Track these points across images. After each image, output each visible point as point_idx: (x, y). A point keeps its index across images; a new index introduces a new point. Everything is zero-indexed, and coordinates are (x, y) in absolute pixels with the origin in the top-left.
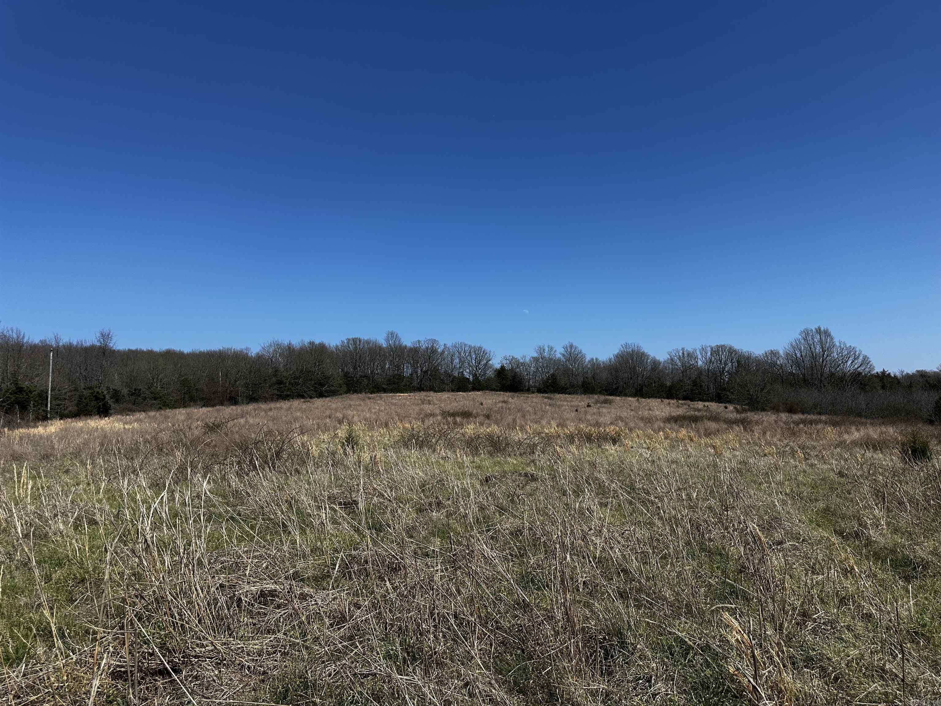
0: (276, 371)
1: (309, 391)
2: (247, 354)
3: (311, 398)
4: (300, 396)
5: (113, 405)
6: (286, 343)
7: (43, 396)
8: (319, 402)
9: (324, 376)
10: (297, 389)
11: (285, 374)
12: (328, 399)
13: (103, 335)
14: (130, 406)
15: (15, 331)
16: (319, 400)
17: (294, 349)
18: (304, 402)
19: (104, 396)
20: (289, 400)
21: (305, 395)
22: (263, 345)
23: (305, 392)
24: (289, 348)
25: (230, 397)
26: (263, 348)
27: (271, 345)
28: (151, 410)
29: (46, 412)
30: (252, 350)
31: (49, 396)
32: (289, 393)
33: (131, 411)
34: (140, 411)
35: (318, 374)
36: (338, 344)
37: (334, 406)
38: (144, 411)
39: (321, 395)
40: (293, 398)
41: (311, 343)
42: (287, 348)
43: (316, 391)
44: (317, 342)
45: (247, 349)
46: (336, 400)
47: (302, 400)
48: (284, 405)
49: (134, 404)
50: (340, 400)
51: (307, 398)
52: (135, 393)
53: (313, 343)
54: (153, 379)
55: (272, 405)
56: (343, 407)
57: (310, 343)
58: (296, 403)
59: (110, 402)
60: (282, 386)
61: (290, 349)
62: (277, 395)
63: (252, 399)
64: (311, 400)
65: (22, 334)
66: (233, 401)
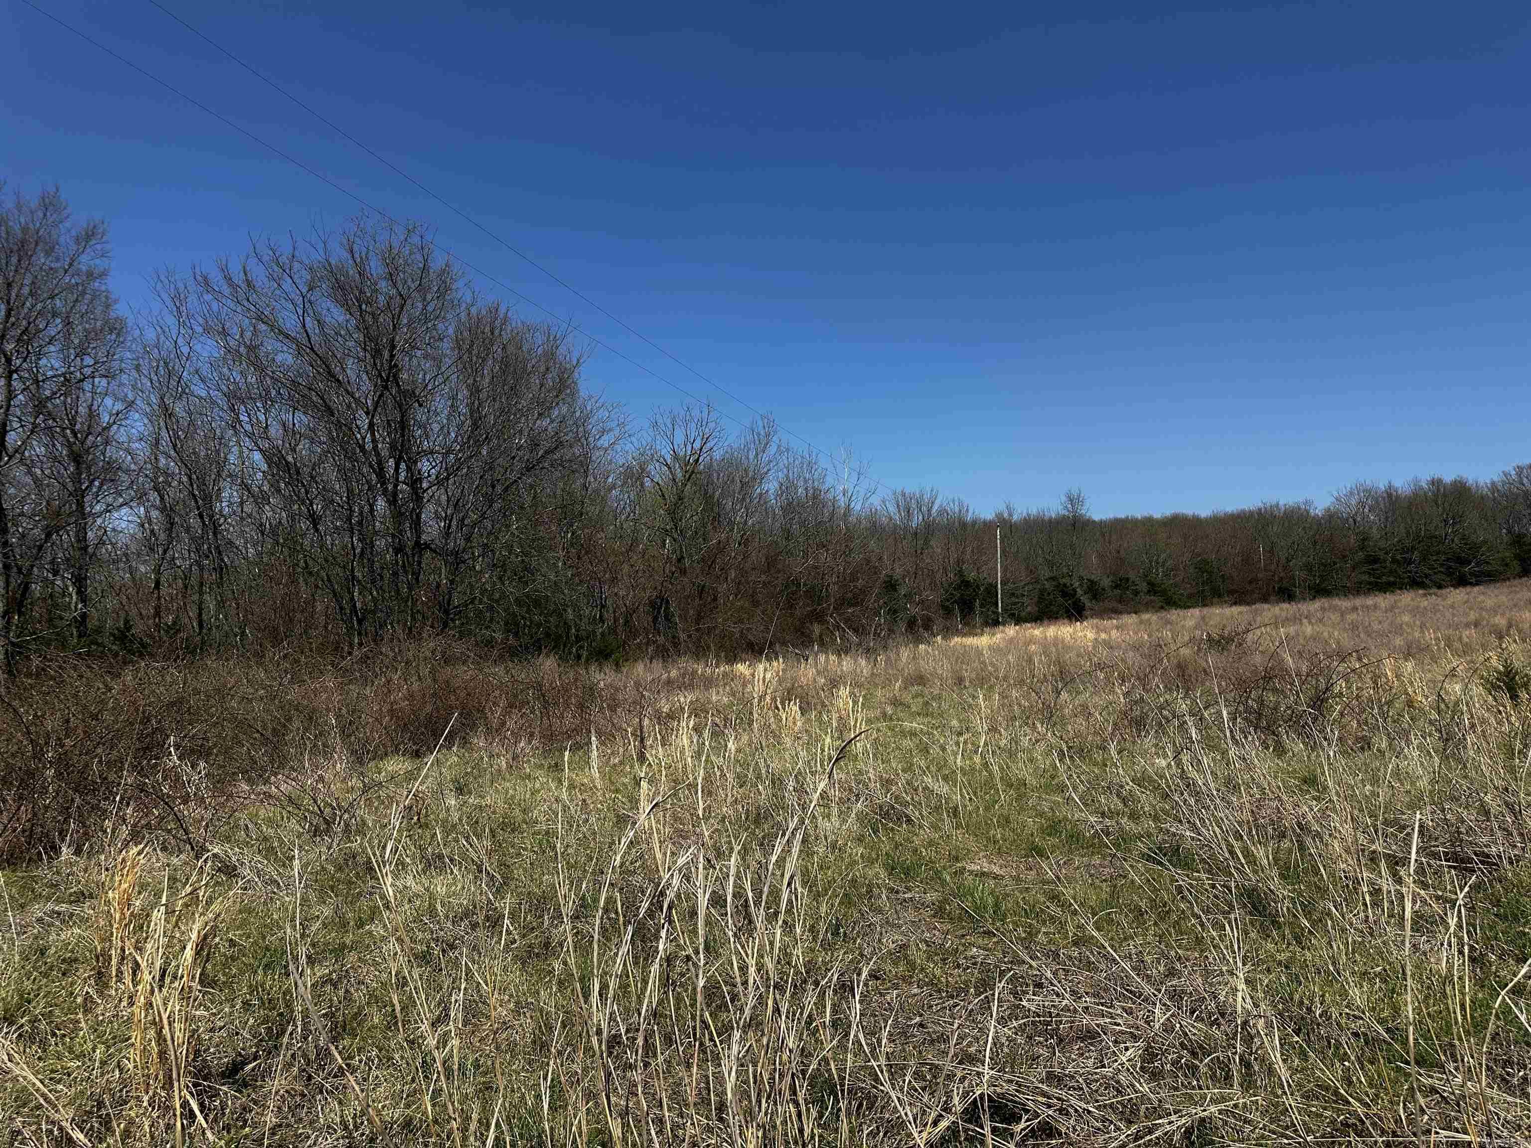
0: (1365, 539)
1: (1435, 573)
2: (1308, 512)
3: (1440, 587)
4: (1416, 583)
5: (1088, 604)
6: (1382, 486)
7: (991, 590)
8: (1457, 596)
9: (1466, 544)
10: (1410, 572)
11: (1382, 544)
12: (1476, 589)
13: (1071, 500)
14: (1115, 604)
15: (957, 503)
16: (1458, 591)
17: (1397, 497)
18: (1425, 595)
19: (1075, 590)
20: (1393, 592)
21: (1427, 582)
22: (1335, 494)
23: (1426, 577)
24: (1390, 495)
25: (1280, 588)
26: (1337, 499)
27: (1351, 493)
28: (1147, 611)
29: (997, 613)
30: (1316, 504)
31: (1000, 592)
32: (1392, 579)
33: (1117, 612)
34: (1129, 613)
35: (1453, 541)
36: (1496, 479)
37: (1489, 603)
38: (1136, 613)
39: (1462, 582)
40: (1401, 589)
41: (1436, 483)
42: (1385, 495)
43: (1449, 574)
44: (1449, 478)
45: (1306, 502)
46: (1496, 591)
47: (1421, 592)
48: (1382, 601)
49: (1120, 602)
50: (1505, 590)
51: (1430, 588)
52: (1121, 585)
53: (1440, 481)
54: (1151, 562)
55: (1358, 601)
56: (1511, 603)
57: (1433, 482)
58: (1407, 598)
59: (1085, 599)
60: (1375, 566)
61: (1391, 498)
62: (1370, 583)
63: (1320, 591)
64: (1439, 592)
65: (965, 505)
66: (1286, 594)
